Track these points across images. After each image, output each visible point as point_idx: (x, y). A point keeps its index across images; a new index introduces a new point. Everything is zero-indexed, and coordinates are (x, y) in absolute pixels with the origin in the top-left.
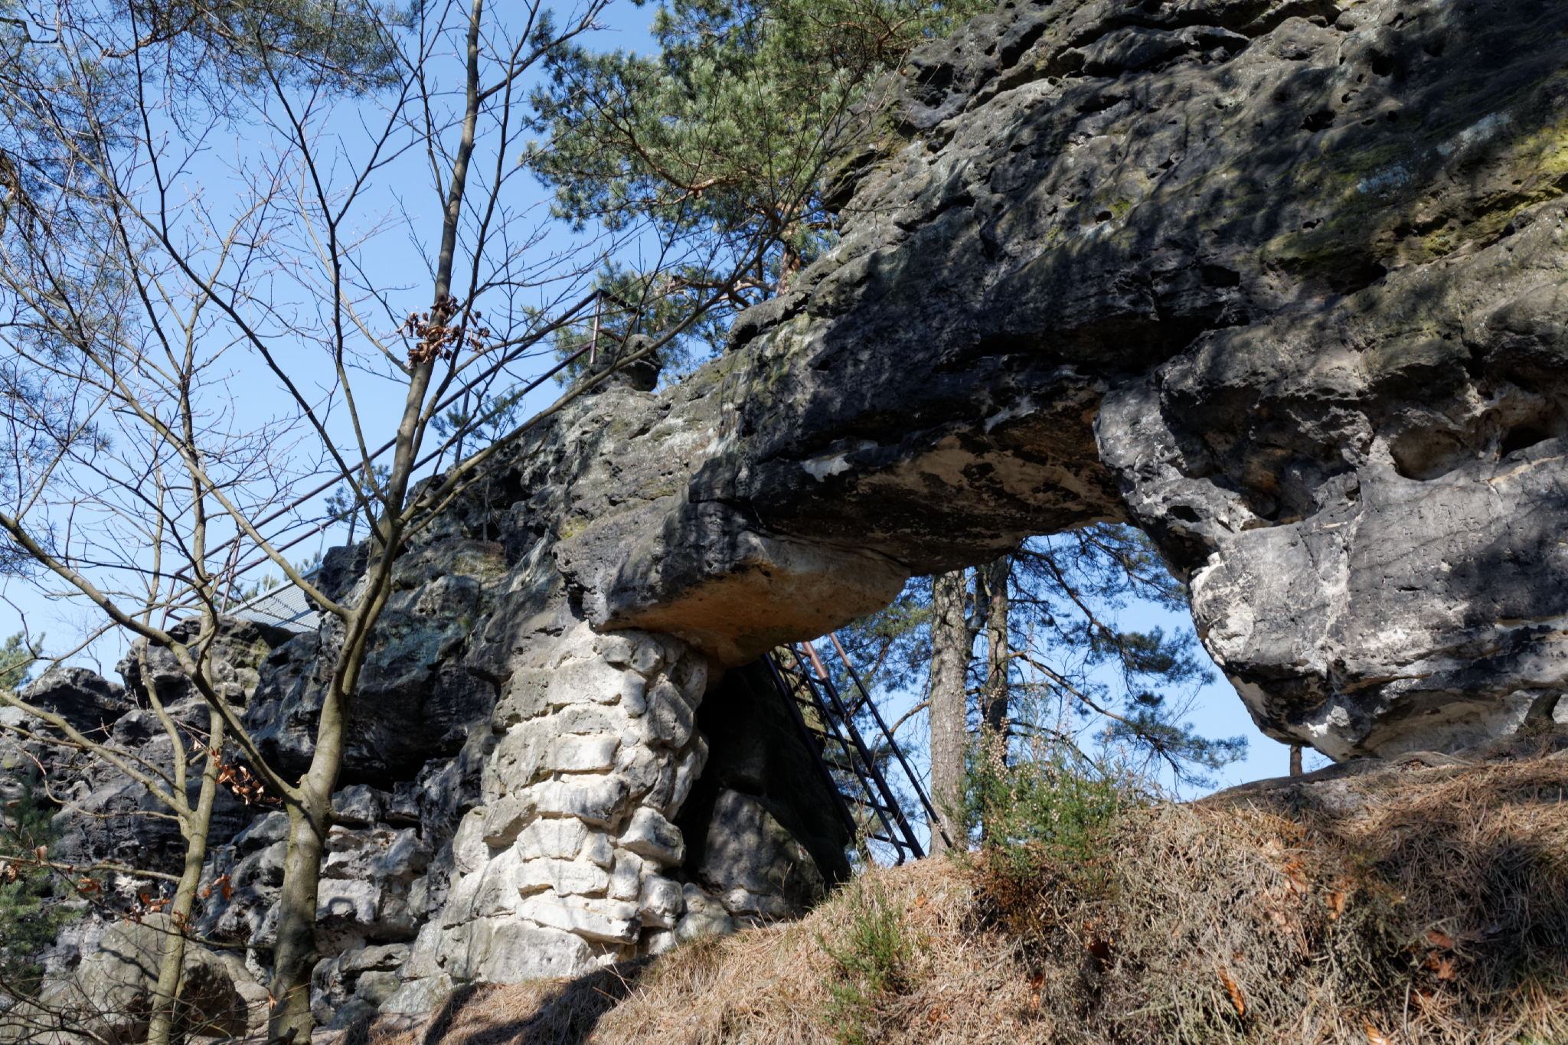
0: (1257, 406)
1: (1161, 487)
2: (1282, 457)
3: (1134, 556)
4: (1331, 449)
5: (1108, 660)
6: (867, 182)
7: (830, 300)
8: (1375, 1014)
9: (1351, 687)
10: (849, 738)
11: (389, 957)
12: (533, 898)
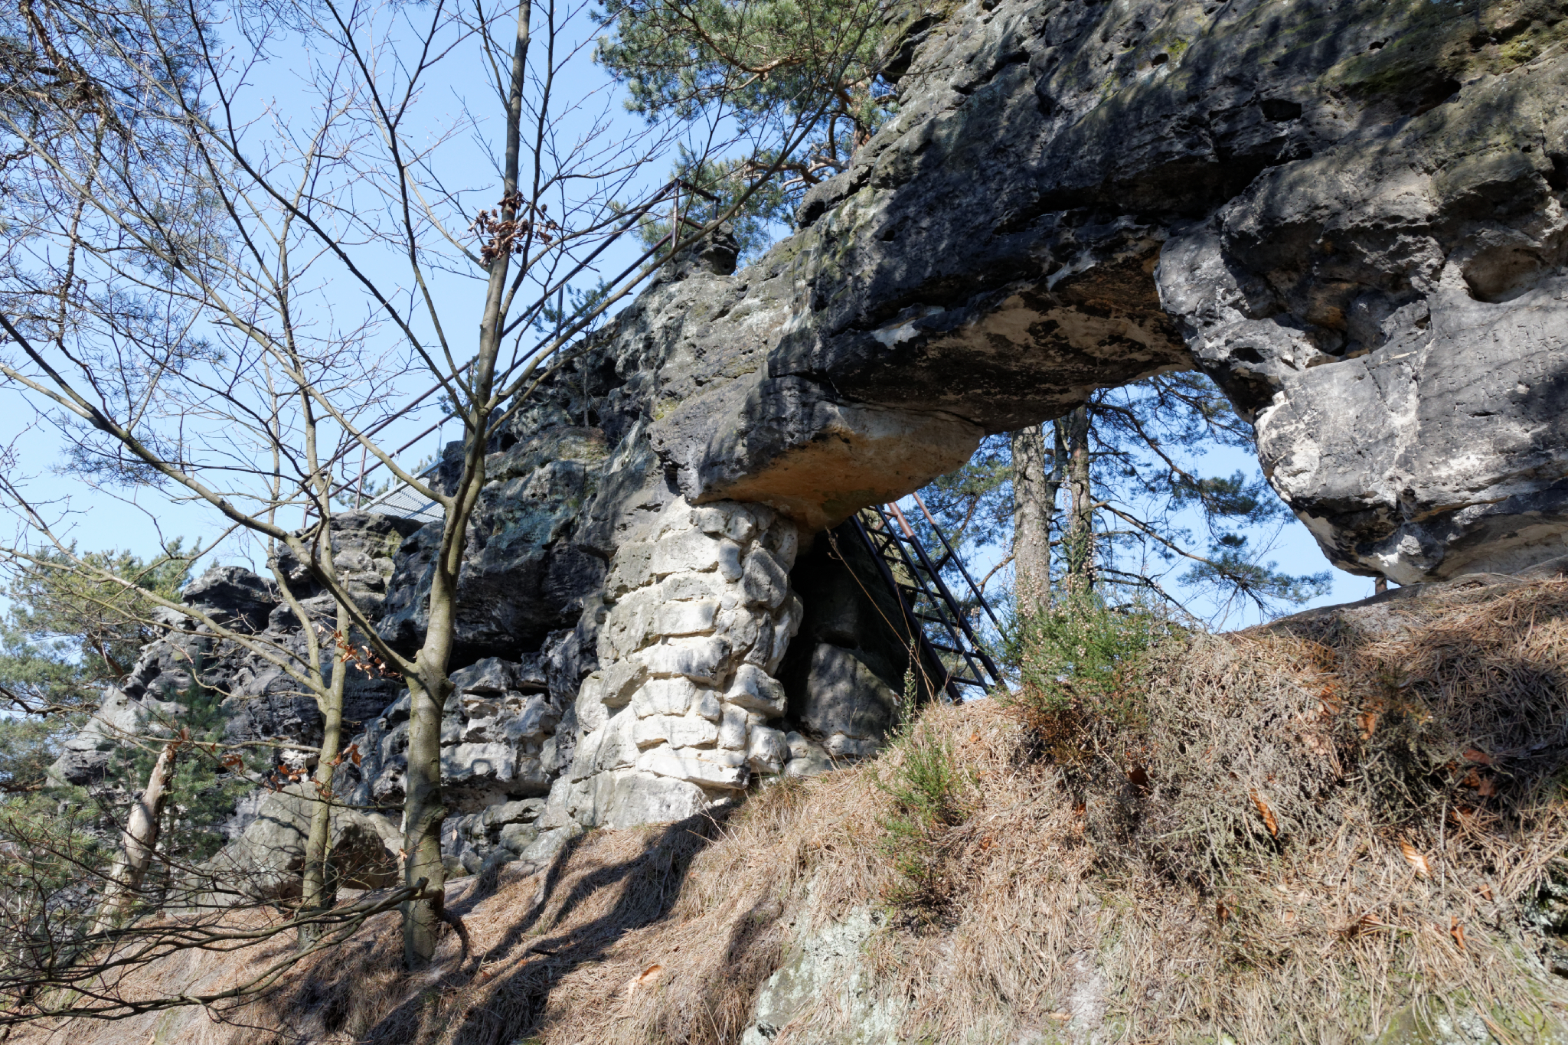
0: (1320, 241)
1: (1223, 330)
2: (1348, 290)
3: (1212, 404)
4: (1399, 279)
5: (1189, 505)
6: (925, 48)
7: (891, 170)
8: (1412, 832)
9: (1422, 515)
10: (937, 591)
11: (528, 810)
12: (650, 751)
